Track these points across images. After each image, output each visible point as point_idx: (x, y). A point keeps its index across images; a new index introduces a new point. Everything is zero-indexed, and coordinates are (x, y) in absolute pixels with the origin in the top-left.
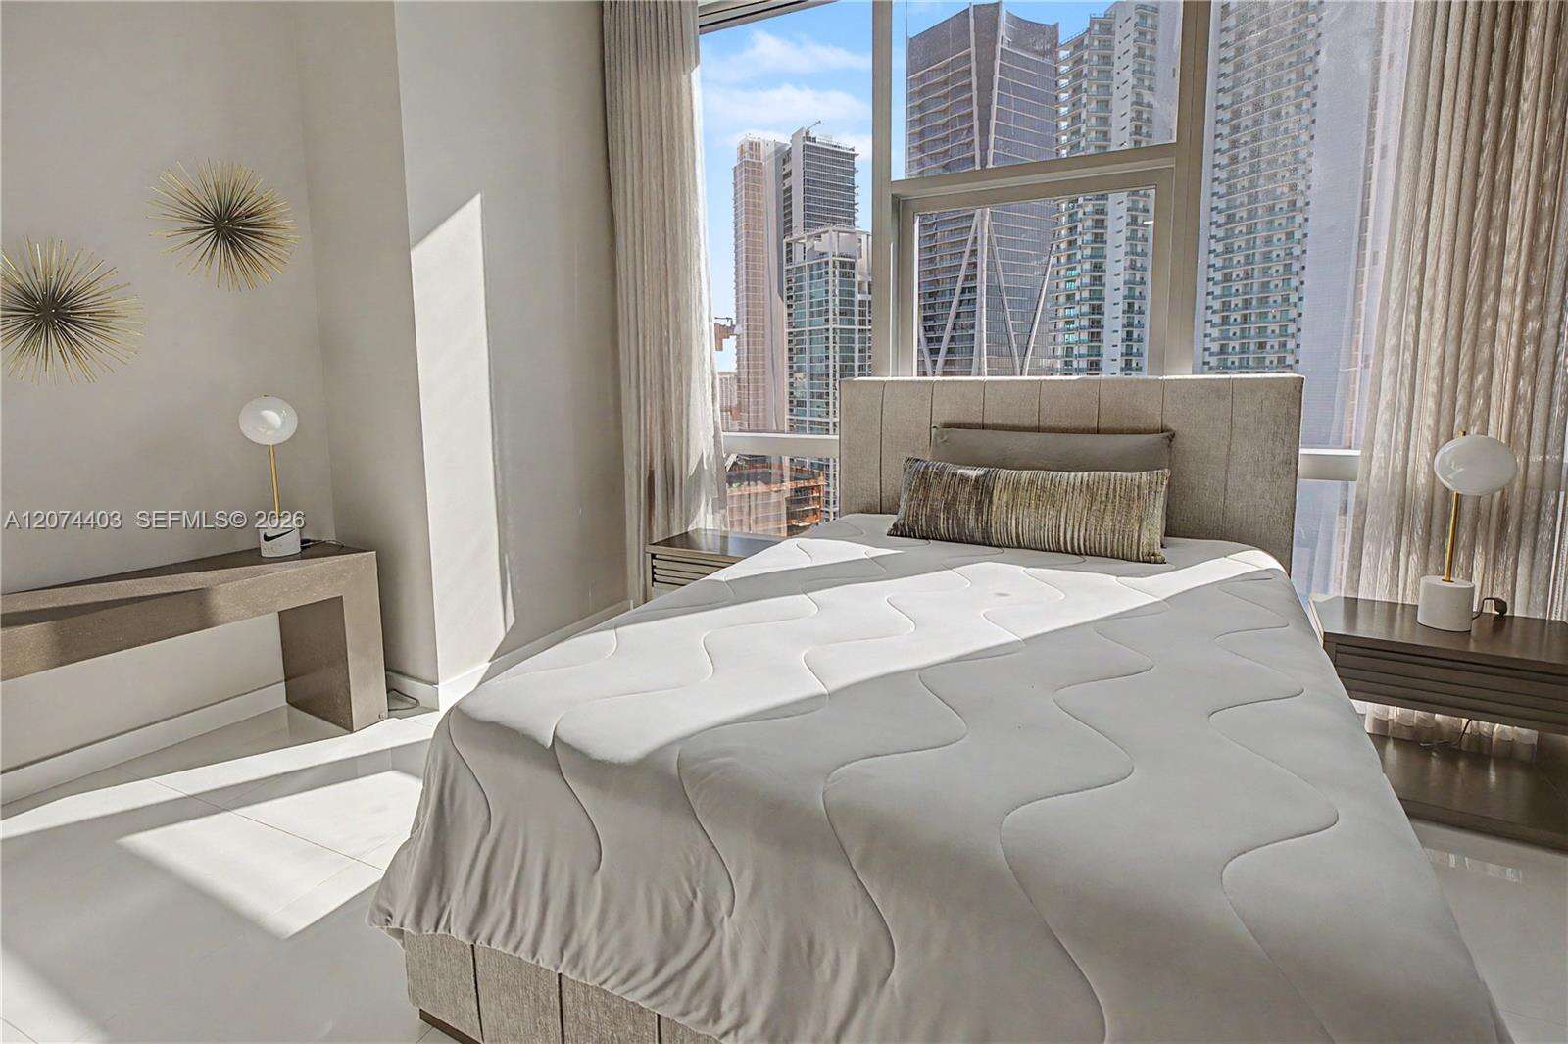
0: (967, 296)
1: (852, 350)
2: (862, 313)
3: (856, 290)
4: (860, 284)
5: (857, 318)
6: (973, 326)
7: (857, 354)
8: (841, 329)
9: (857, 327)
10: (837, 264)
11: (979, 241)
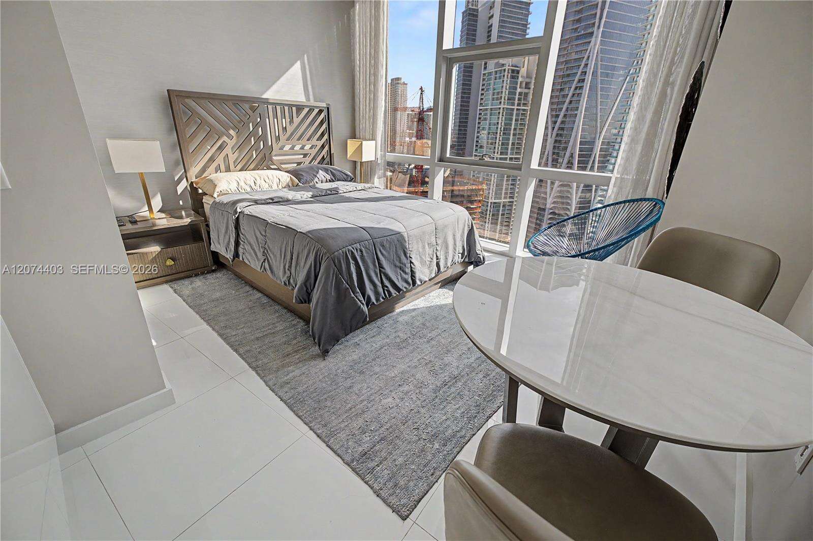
0: (578, 91)
1: (511, 120)
2: (519, 99)
3: (518, 86)
4: (521, 83)
5: (516, 102)
6: (577, 109)
7: (514, 122)
8: (506, 108)
9: (516, 107)
10: (510, 71)
11: (590, 58)
